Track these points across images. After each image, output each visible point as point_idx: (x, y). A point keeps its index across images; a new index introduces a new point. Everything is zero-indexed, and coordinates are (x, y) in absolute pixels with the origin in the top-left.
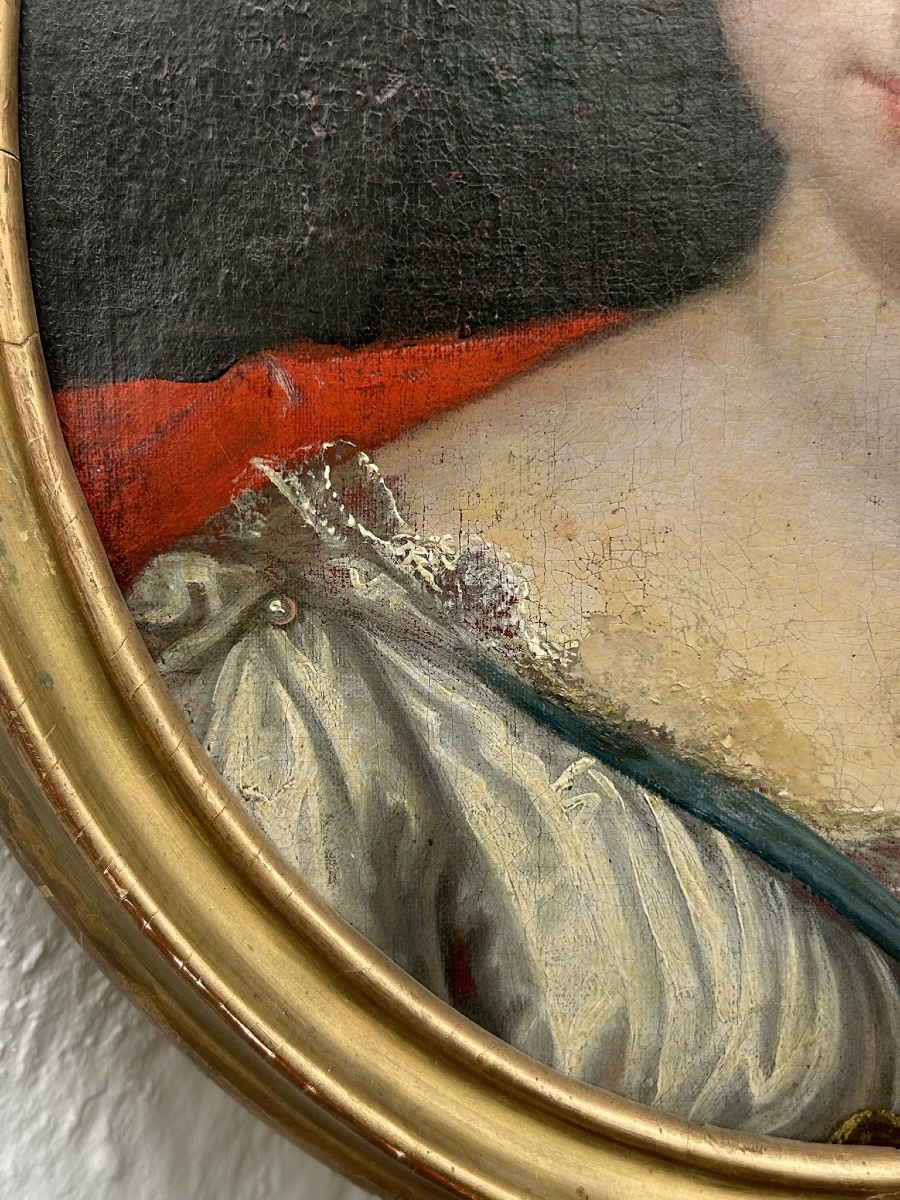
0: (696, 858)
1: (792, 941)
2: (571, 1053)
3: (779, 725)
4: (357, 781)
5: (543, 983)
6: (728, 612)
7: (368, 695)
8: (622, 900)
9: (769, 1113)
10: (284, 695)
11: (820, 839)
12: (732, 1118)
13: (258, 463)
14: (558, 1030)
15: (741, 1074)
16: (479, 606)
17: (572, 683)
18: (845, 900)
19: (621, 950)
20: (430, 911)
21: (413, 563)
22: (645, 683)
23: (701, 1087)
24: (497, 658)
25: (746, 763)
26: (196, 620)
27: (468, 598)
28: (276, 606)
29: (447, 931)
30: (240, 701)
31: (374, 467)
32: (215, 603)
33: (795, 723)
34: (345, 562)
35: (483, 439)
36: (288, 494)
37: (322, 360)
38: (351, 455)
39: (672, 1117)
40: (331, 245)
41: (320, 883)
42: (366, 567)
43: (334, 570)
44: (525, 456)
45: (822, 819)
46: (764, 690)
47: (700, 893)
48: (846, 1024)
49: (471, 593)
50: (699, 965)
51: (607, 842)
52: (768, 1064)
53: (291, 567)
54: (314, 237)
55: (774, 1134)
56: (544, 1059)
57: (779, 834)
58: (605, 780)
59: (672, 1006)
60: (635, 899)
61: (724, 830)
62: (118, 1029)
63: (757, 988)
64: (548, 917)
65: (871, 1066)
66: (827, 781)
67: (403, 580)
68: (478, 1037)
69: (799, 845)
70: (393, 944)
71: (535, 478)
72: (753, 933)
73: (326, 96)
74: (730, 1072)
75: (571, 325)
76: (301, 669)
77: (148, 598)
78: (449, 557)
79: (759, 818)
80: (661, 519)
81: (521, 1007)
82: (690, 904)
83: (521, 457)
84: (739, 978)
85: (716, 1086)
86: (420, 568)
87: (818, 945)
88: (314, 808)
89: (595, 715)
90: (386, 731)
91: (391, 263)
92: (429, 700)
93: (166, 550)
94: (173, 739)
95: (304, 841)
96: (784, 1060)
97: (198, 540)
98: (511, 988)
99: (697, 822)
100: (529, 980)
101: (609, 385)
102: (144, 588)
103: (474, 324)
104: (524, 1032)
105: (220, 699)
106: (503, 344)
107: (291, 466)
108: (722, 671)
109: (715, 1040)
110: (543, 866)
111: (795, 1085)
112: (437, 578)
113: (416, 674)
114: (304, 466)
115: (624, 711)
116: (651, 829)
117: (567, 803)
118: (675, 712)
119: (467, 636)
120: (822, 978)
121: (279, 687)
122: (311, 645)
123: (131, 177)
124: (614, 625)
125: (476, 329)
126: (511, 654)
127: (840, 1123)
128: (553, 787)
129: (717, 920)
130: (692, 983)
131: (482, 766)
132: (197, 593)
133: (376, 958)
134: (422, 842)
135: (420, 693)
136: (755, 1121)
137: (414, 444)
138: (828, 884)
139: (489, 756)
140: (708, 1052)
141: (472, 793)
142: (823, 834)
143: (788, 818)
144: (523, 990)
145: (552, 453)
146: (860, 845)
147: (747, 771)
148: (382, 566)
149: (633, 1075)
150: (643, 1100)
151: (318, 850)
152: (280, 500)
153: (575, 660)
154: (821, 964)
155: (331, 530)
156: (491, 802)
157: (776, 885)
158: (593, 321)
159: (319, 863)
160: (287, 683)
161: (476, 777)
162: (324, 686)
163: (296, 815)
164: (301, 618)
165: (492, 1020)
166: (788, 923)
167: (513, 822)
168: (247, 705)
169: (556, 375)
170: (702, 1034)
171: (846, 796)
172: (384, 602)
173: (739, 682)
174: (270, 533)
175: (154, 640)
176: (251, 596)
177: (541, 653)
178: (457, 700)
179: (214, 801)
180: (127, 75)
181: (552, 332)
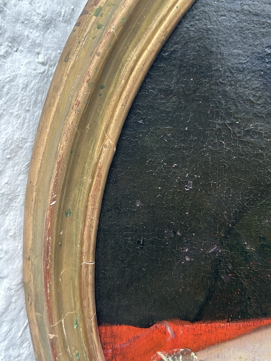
31: (196, 357)
35: (232, 352)
37: (182, 325)
38: (189, 353)
40: (189, 292)
44: (245, 358)
54: (183, 289)
73: (191, 249)
75: (264, 322)
83: (244, 358)
91: (208, 299)
103: (232, 318)
106: (241, 325)
107: (170, 355)
114: (174, 355)
125: (233, 320)
137: (209, 352)
145: (254, 358)
169: (257, 335)
180: (130, 238)
181: (257, 323)
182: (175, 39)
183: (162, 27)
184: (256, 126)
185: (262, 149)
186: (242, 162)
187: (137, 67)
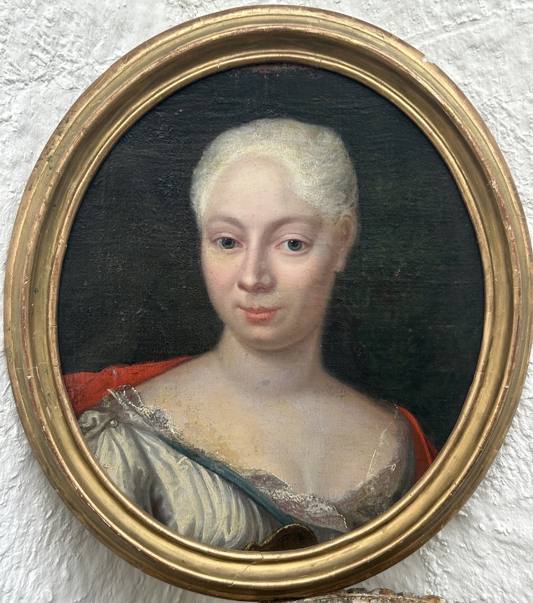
0: (211, 480)
1: (234, 500)
2: (182, 528)
3: (229, 448)
4: (131, 464)
5: (175, 512)
6: (216, 422)
7: (133, 443)
8: (194, 491)
9: (230, 543)
10: (114, 443)
11: (239, 475)
12: (221, 545)
13: (109, 390)
14: (179, 523)
15: (222, 533)
16: (160, 422)
17: (181, 439)
18: (246, 490)
19: (194, 503)
20: (148, 495)
21: (144, 412)
22: (198, 439)
23: (213, 537)
24: (163, 433)
25: (221, 457)
26: (94, 426)
27: (157, 420)
28: (112, 422)
29: (152, 499)
30: (104, 445)
31: (135, 391)
32: (98, 422)
33: (233, 448)
34: (129, 412)
36: (116, 397)
37: (124, 367)
38: (131, 387)
39: (207, 544)
40: (126, 343)
41: (122, 488)
42: (134, 413)
43: (126, 414)
44: (169, 388)
45: (240, 471)
46: (225, 440)
47: (212, 489)
48: (247, 521)
49: (158, 419)
50: (212, 507)
51: (190, 477)
52: (229, 531)
53: (116, 413)
54: (122, 341)
55: (231, 548)
56: (175, 530)
57: (230, 474)
58: (189, 462)
59: (206, 517)
60: (197, 491)
61: (217, 474)
62: (70, 537)
63: (225, 512)
64: (176, 495)
65: (253, 531)
66: (240, 461)
67: (142, 416)
68: (159, 524)
69: (235, 477)
70: (139, 503)
71: (172, 392)
72: (224, 498)
73: (125, 312)
74: (220, 533)
76: (118, 437)
77: (83, 421)
78: (153, 411)
79: (225, 471)
80: (201, 401)
81: (170, 518)
82: (210, 492)
84: (222, 510)
85: (217, 536)
86: (146, 413)
87: (240, 501)
88: (121, 470)
89: (187, 447)
90: (138, 451)
91: (139, 346)
92: (148, 444)
93: (88, 410)
94: (88, 454)
95: (118, 478)
96: (233, 530)
97: (94, 407)
98: (167, 513)
99: (211, 472)
100: (172, 511)
101: (188, 372)
102: (82, 419)
103: (157, 359)
104: (171, 524)
105: (99, 444)
107: (116, 391)
108: (216, 436)
109: (216, 525)
110: (175, 483)
111: (236, 536)
112: (150, 416)
113: (145, 438)
114: (119, 390)
115: (193, 446)
116: (200, 473)
117: (181, 468)
118: (205, 446)
119: (157, 429)
120: (241, 509)
121: (113, 441)
122: (120, 431)
123: (82, 329)
124: (191, 426)
125: (158, 360)
126: (167, 433)
127: (246, 546)
128: (177, 464)
129: (216, 495)
130: (211, 511)
131: (161, 459)
132: (94, 419)
133: (135, 505)
134: (146, 478)
135: (146, 442)
136: (226, 545)
137: (144, 385)
138: (241, 486)
139: (162, 457)
140: (215, 528)
141: (158, 466)
142: (240, 474)
143: (232, 470)
144: (170, 513)
145: (176, 387)
146: (248, 477)
147: (222, 459)
148: (137, 413)
149: (197, 534)
150: (199, 540)
151: (121, 480)
152: (114, 398)
153: (182, 434)
154: (240, 506)
155: (125, 405)
156: (163, 468)
157: (230, 487)
158: (185, 358)
159: (122, 483)
160: (114, 440)
161: (159, 462)
162: (123, 441)
163: (117, 472)
164: (118, 425)
165: (163, 521)
166: (233, 496)
167: (168, 473)
168: (105, 445)
169: (176, 370)
170: (213, 524)
171: (245, 465)
172: (137, 421)
173: (219, 439)
174: (111, 406)
175: (84, 431)
176: (107, 420)
177: (174, 433)
178: (155, 444)
179: (97, 468)
180: (82, 308)
181: (175, 361)
182: (101, 174)
183: (91, 168)
184: (159, 226)
185: (164, 241)
186: (152, 251)
187: (77, 192)
